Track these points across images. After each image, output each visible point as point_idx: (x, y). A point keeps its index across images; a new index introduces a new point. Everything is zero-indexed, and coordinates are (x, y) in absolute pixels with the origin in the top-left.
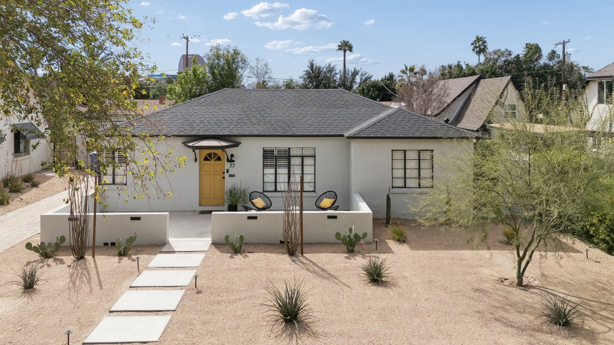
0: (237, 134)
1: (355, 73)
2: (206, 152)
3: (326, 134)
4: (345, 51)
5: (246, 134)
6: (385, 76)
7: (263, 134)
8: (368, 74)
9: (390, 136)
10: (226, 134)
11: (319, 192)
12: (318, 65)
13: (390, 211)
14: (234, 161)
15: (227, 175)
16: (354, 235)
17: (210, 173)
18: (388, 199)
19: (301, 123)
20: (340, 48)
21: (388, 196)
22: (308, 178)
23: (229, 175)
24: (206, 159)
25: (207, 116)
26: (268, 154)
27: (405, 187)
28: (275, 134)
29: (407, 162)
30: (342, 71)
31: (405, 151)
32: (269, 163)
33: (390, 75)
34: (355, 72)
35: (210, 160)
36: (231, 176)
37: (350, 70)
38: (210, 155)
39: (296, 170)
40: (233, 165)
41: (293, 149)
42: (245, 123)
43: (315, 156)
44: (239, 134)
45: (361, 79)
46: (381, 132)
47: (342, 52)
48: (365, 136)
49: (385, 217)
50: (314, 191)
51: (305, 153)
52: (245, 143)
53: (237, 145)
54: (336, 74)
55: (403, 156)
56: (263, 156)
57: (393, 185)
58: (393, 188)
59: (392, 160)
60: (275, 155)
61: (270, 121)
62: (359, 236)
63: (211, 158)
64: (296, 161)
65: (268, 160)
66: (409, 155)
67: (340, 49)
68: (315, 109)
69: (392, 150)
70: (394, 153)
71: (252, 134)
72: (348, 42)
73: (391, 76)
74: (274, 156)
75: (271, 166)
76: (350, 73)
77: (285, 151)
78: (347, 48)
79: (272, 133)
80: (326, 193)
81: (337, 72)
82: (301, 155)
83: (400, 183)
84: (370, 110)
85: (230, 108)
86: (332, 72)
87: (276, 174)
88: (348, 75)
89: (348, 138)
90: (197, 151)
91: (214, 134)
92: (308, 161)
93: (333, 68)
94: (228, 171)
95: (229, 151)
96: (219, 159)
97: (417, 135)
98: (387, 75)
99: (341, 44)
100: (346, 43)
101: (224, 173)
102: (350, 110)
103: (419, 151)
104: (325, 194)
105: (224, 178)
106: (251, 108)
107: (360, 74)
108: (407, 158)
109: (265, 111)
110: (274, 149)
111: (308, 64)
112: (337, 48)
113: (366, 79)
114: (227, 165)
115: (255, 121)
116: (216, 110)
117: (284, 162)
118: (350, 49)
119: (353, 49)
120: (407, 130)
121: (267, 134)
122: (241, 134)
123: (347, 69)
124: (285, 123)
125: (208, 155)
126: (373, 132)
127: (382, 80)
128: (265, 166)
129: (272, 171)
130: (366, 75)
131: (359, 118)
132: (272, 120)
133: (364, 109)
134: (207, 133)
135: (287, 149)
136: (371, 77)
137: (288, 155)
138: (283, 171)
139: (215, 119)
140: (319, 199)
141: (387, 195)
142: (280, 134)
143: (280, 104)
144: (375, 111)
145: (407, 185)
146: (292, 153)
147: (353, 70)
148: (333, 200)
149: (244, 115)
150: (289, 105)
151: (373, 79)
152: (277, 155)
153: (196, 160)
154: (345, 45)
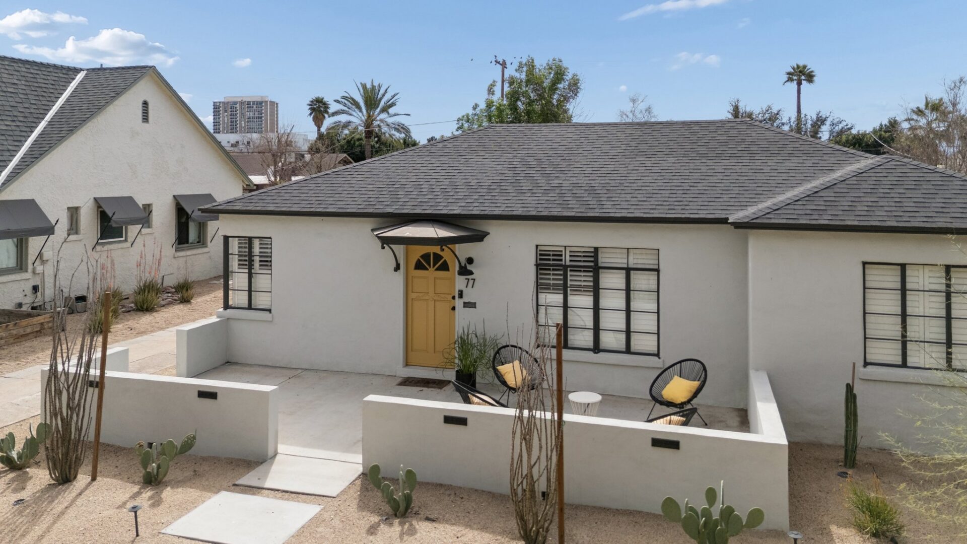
0: (478, 213)
1: (820, 121)
2: (418, 251)
3: (683, 216)
4: (799, 84)
5: (497, 213)
6: (881, 125)
7: (534, 213)
8: (844, 124)
9: (856, 223)
10: (455, 212)
11: (667, 357)
12: (748, 110)
13: (855, 431)
14: (471, 273)
15: (459, 303)
16: (723, 512)
17: (427, 298)
18: (851, 396)
19: (629, 190)
20: (790, 77)
21: (849, 388)
22: (643, 322)
23: (465, 303)
24: (419, 266)
25: (435, 175)
26: (549, 260)
27: (904, 365)
28: (560, 214)
29: (908, 298)
30: (793, 119)
31: (903, 267)
32: (552, 282)
33: (890, 122)
34: (818, 119)
35: (427, 269)
36: (467, 305)
37: (808, 117)
38: (426, 257)
39: (612, 300)
40: (471, 282)
41: (604, 250)
42: (504, 191)
43: (658, 271)
44: (482, 213)
45: (831, 132)
46: (830, 213)
47: (794, 85)
48: (784, 221)
49: (842, 442)
50: (658, 355)
51: (633, 262)
52: (498, 234)
53: (480, 237)
54: (783, 124)
55: (899, 279)
56: (537, 265)
57: (868, 356)
58: (866, 364)
59: (865, 288)
60: (563, 263)
61: (560, 186)
62: (738, 518)
63: (429, 265)
64: (612, 281)
65: (549, 274)
66: (915, 279)
67: (790, 80)
68: (671, 160)
69: (865, 264)
70: (871, 271)
71: (510, 213)
72: (805, 67)
73: (893, 124)
74: (561, 265)
75: (554, 288)
76: (810, 122)
77: (586, 254)
78: (803, 77)
79: (555, 212)
80: (680, 362)
81: (785, 120)
82: (625, 266)
83: (889, 352)
84: (809, 163)
85: (486, 161)
86: (774, 122)
87: (566, 307)
88: (805, 125)
89: (738, 225)
90: (399, 249)
91: (429, 212)
92: (641, 281)
93: (778, 114)
94: (461, 295)
95: (464, 250)
96: (445, 267)
97: (941, 222)
98: (885, 122)
99: (792, 71)
100: (801, 69)
101: (454, 298)
102: (758, 163)
103: (948, 268)
104: (681, 366)
105: (454, 308)
106: (530, 159)
107: (828, 123)
108: (909, 286)
109: (556, 166)
110: (563, 249)
111: (731, 109)
112: (785, 78)
113: (841, 132)
114: (460, 282)
115: (526, 185)
116: (456, 164)
117: (585, 279)
118: (810, 78)
119: (815, 78)
120: (909, 209)
121: (542, 214)
122: (486, 213)
123: (803, 116)
124: (592, 191)
125: (422, 257)
126: (808, 212)
127: (875, 131)
128: (540, 287)
129: (558, 298)
130: (841, 126)
131: (779, 179)
132: (566, 184)
133: (795, 160)
134: (418, 211)
135: (592, 250)
136: (851, 128)
137: (592, 264)
138: (581, 301)
139: (447, 182)
140: (663, 375)
141: (848, 385)
142: (573, 214)
143: (594, 150)
144: (822, 164)
145: (911, 361)
146: (603, 260)
147: (814, 117)
148: (696, 384)
149: (510, 174)
150: (613, 152)
151: (854, 132)
152: (568, 263)
153: (397, 268)
154: (800, 72)
